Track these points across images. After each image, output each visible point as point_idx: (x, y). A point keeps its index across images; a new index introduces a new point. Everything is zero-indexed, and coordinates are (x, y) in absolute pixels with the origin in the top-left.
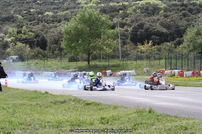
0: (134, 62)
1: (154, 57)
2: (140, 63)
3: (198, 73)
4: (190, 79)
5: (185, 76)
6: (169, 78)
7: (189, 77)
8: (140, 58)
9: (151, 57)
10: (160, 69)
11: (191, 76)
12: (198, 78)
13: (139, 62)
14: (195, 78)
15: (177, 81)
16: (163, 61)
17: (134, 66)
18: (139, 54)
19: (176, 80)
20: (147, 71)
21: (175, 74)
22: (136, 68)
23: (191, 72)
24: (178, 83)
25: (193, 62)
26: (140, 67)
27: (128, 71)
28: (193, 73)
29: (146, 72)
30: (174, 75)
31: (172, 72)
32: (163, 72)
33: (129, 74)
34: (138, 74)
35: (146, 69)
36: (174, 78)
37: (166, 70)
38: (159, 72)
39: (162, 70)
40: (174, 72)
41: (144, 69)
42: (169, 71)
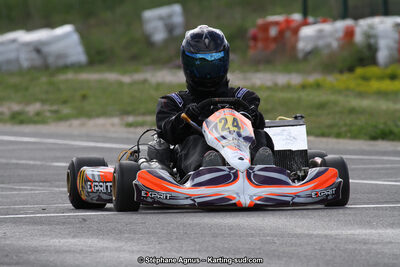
6: (333, 80)
10: (263, 10)
15: (384, 105)
20: (170, 28)
21: (372, 49)
27: (22, 36)
29: (159, 36)
31: (349, 33)
32: (288, 34)
33: (34, 55)
34: (99, 53)
35: (161, 18)
36: (365, 78)
37: (311, 19)
38: (255, 38)
39: (276, 23)
40: (368, 36)
41: (148, 14)
42: (327, 27)
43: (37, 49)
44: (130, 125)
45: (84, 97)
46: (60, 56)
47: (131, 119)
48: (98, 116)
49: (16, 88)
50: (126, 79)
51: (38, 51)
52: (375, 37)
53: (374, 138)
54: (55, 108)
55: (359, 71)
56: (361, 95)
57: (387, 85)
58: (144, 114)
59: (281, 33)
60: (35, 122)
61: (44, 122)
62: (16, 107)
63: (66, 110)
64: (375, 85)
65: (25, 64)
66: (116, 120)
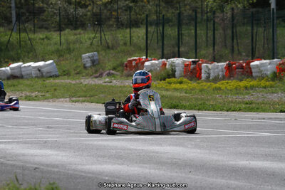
0: (55, 36)
1: (117, 18)
2: (72, 38)
3: (242, 67)
4: (217, 85)
5: (204, 75)
7: (216, 79)
8: (74, 23)
9: (109, 19)
10: (131, 55)
11: (224, 78)
12: (243, 84)
13: (69, 35)
14: (233, 83)
15: (177, 94)
16: (139, 33)
17: (53, 48)
18: (71, 10)
19: (176, 89)
20: (93, 62)
21: (174, 71)
22: (59, 54)
23: (223, 64)
24: (180, 99)
25: (229, 32)
26: (69, 51)
27: (33, 64)
28: (229, 68)
29: (88, 65)
30: (172, 74)
31: (164, 64)
32: (140, 64)
33: (38, 72)
34: (64, 71)
35: (89, 57)
36: (170, 83)
37: (149, 58)
38: (126, 66)
39: (135, 60)
40: (172, 66)
41: (83, 55)
42: (157, 62)
43: (39, 69)
44: (73, 102)
45: (55, 90)
46: (48, 73)
47: (74, 99)
48: (61, 98)
49: (28, 86)
50: (74, 82)
51: (39, 70)
52: (174, 66)
53: (171, 108)
54: (43, 94)
55: (167, 80)
56: (167, 90)
57: (178, 86)
58: (79, 97)
59: (137, 64)
60: (34, 100)
61: (38, 100)
62: (28, 94)
63: (48, 95)
64: (173, 86)
65: (34, 76)
66: (68, 99)
